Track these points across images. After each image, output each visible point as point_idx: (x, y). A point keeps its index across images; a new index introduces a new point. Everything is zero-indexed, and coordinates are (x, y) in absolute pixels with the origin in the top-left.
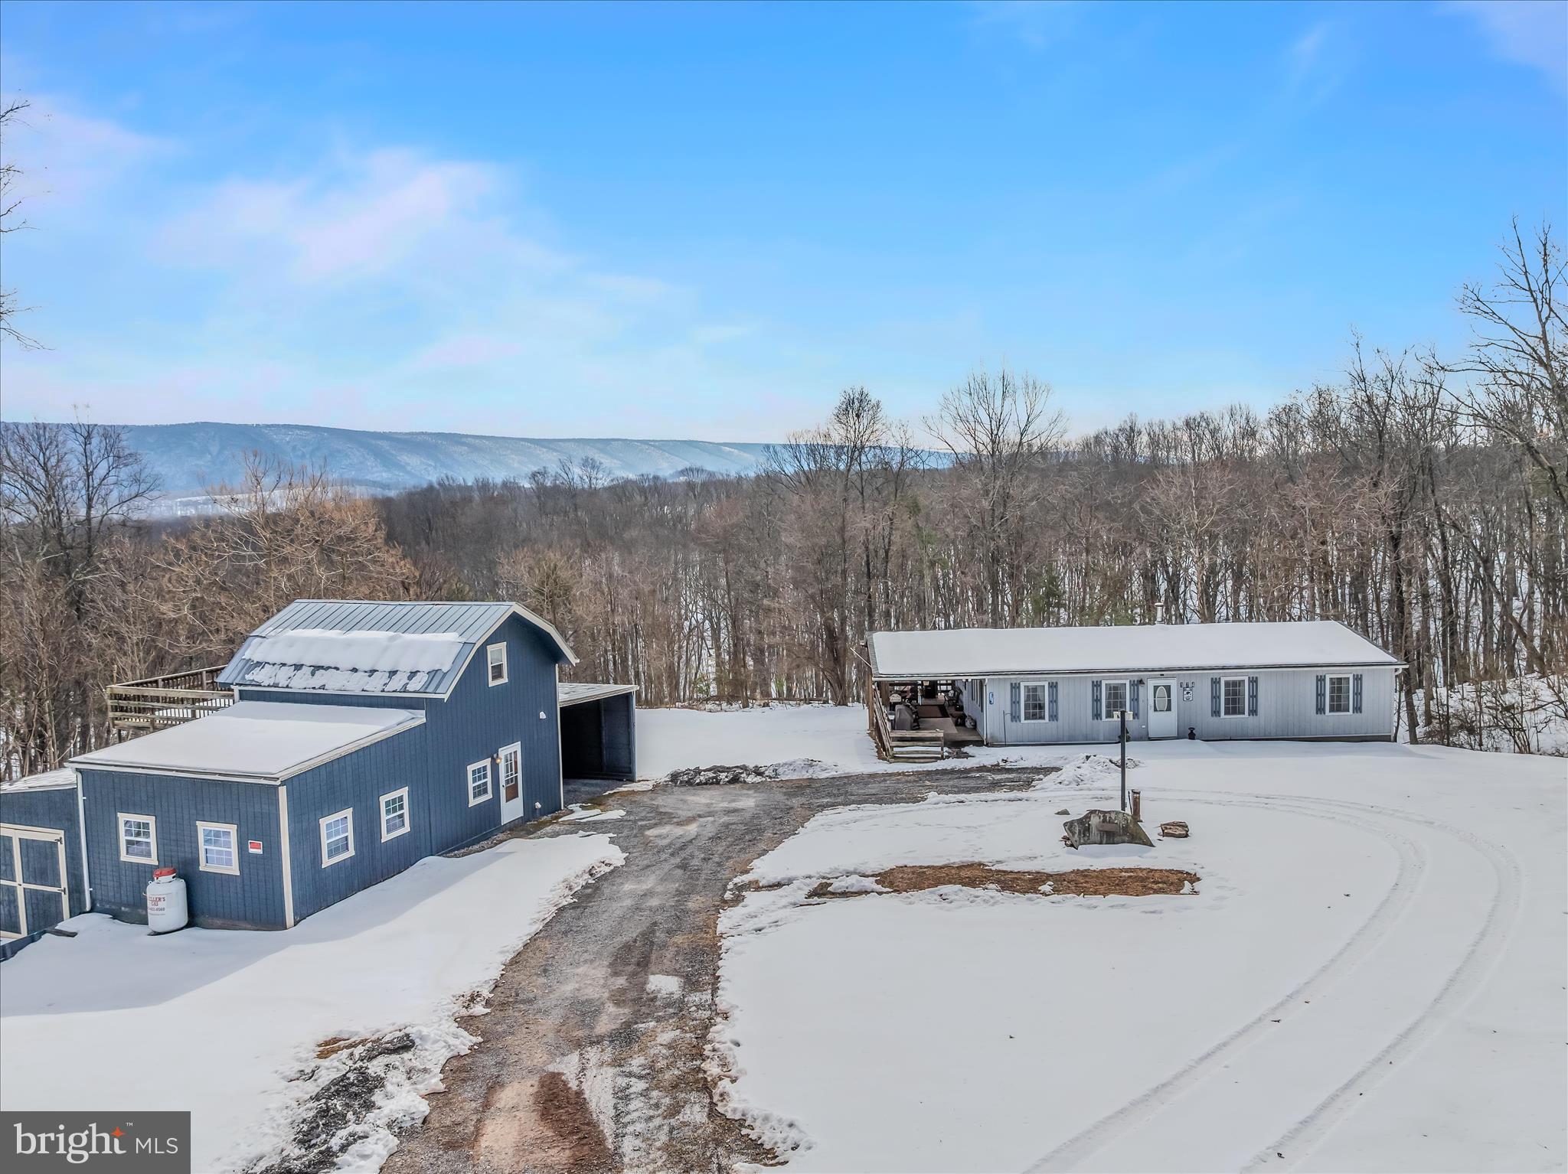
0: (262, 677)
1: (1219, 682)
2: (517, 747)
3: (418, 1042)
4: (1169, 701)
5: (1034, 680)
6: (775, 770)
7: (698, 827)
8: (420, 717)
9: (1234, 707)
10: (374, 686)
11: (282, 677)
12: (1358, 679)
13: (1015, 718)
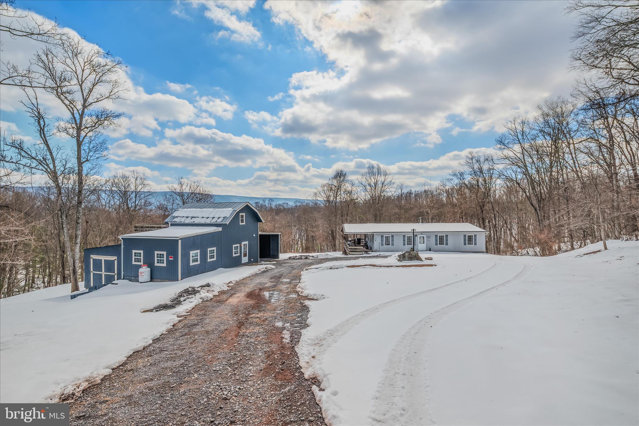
0: (177, 220)
1: (437, 236)
2: (247, 243)
3: (211, 285)
4: (424, 241)
5: (387, 234)
6: (317, 256)
8: (220, 229)
9: (441, 243)
10: (208, 221)
11: (183, 220)
12: (475, 236)
13: (382, 245)
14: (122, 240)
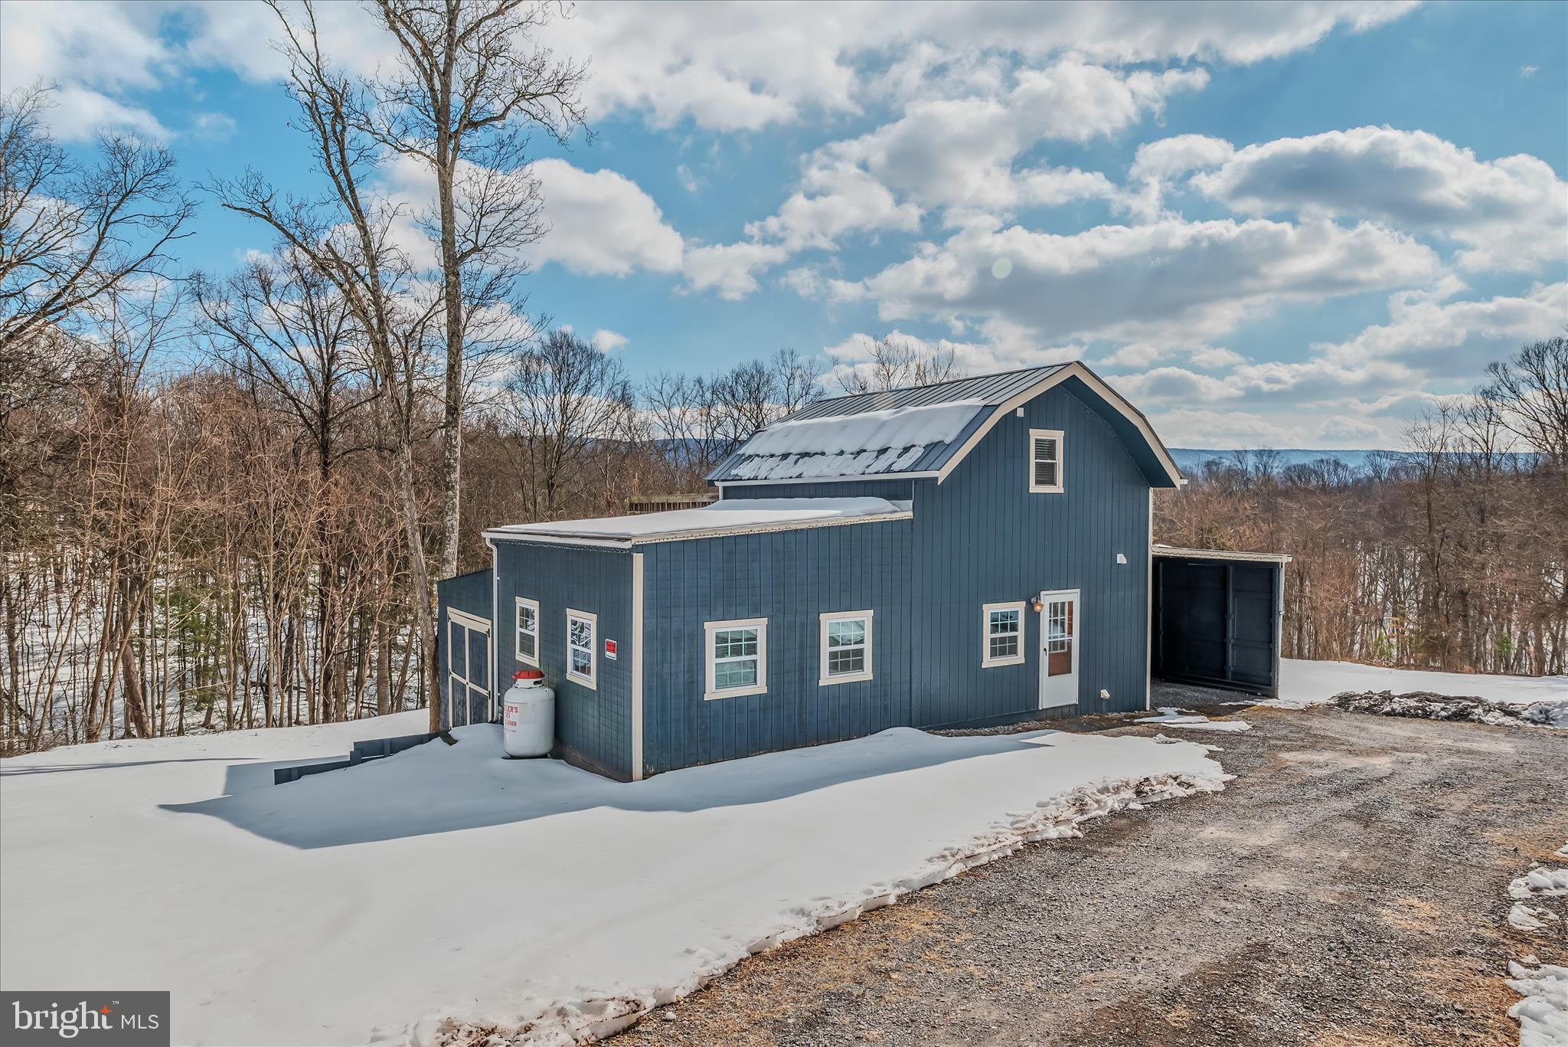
0: (747, 471)
2: (1073, 595)
7: (1393, 762)
8: (904, 511)
11: (765, 470)
14: (495, 549)
